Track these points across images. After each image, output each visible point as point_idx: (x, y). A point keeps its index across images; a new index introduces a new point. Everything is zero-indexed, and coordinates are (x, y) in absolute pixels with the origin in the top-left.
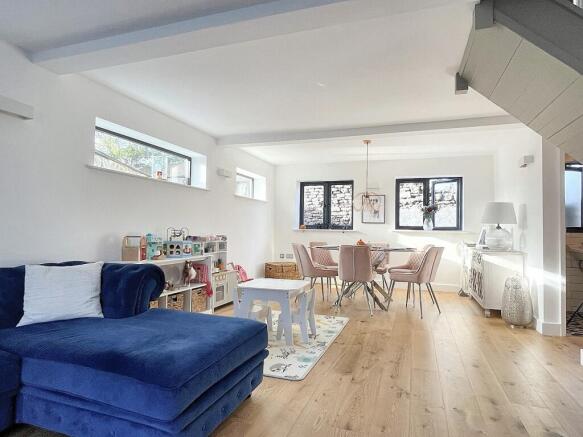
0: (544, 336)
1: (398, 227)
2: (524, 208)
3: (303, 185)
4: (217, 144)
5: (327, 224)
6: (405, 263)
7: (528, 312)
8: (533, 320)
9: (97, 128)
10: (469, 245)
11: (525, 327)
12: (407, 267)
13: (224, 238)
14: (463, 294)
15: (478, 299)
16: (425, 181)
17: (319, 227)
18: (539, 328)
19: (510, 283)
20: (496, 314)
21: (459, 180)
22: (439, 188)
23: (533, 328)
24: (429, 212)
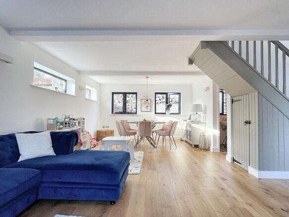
0: (213, 153)
1: (156, 113)
2: (205, 106)
3: (113, 93)
4: (79, 74)
5: (124, 112)
6: (161, 128)
7: (207, 145)
8: (209, 148)
9: (35, 68)
10: (184, 120)
11: (207, 150)
12: (162, 130)
13: (84, 119)
14: (182, 140)
15: (189, 142)
16: (166, 94)
17: (121, 113)
18: (211, 150)
19: (202, 135)
20: (197, 146)
21: (179, 94)
22: (171, 96)
23: (209, 150)
24: (168, 107)
